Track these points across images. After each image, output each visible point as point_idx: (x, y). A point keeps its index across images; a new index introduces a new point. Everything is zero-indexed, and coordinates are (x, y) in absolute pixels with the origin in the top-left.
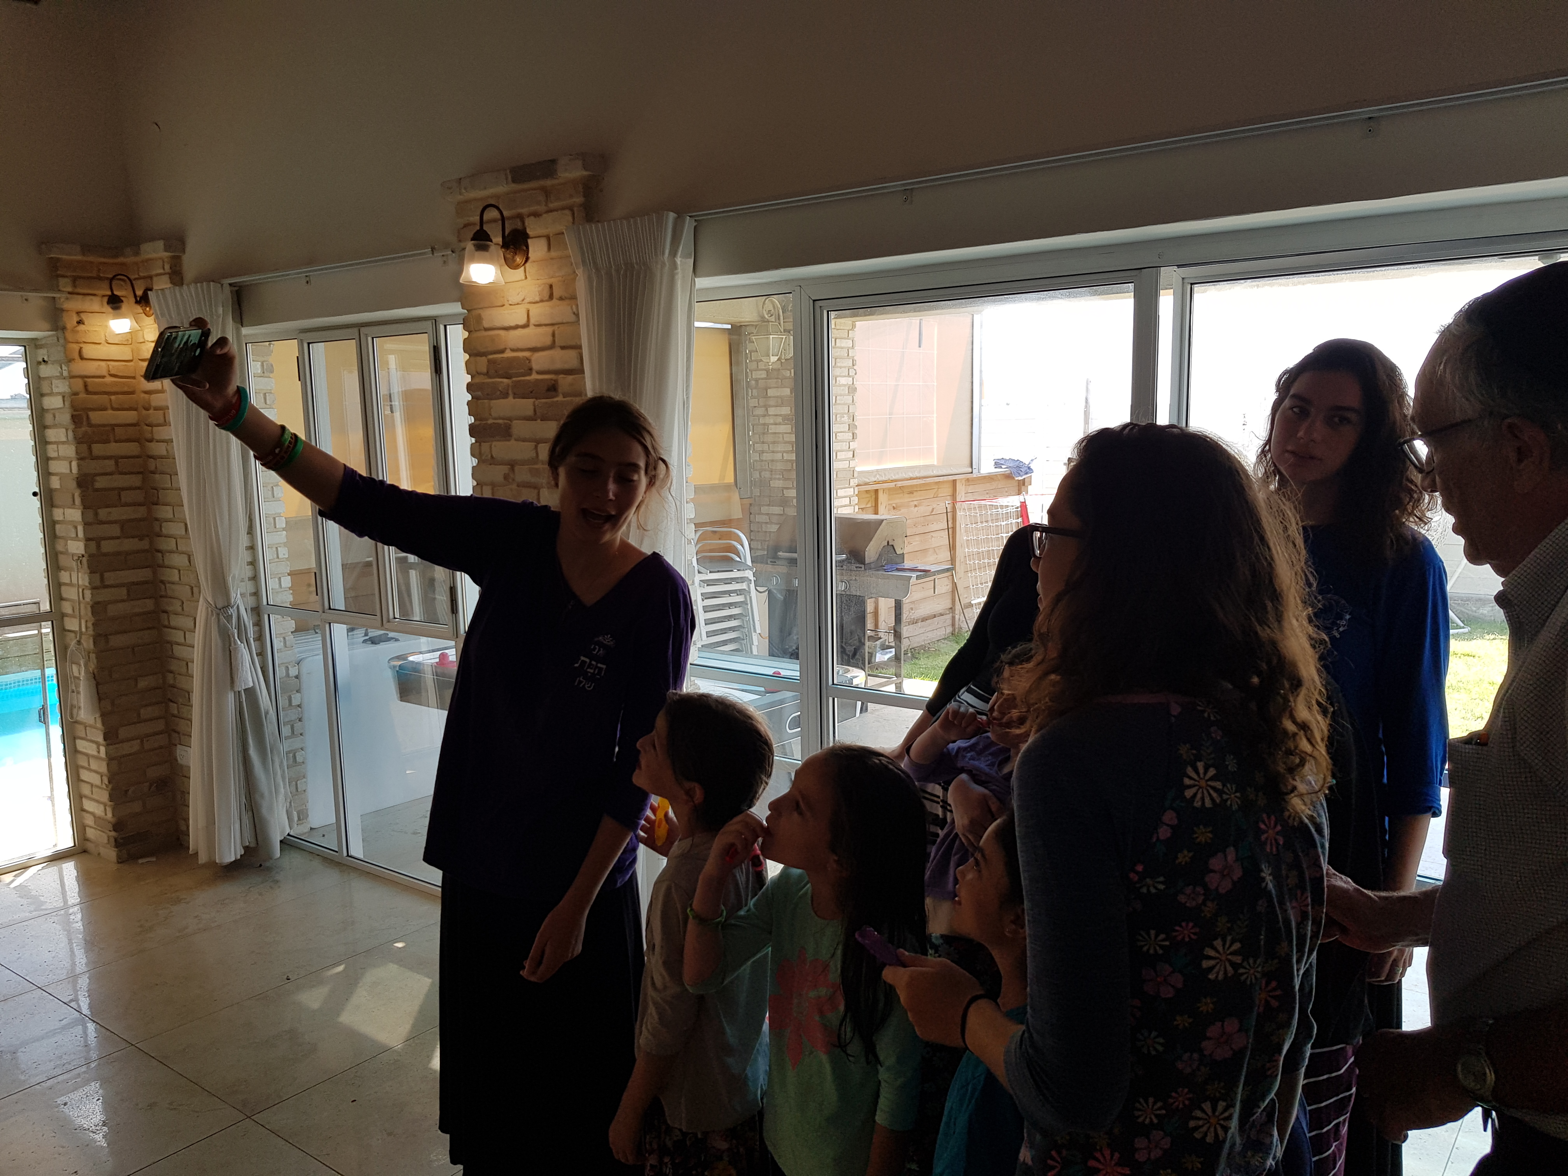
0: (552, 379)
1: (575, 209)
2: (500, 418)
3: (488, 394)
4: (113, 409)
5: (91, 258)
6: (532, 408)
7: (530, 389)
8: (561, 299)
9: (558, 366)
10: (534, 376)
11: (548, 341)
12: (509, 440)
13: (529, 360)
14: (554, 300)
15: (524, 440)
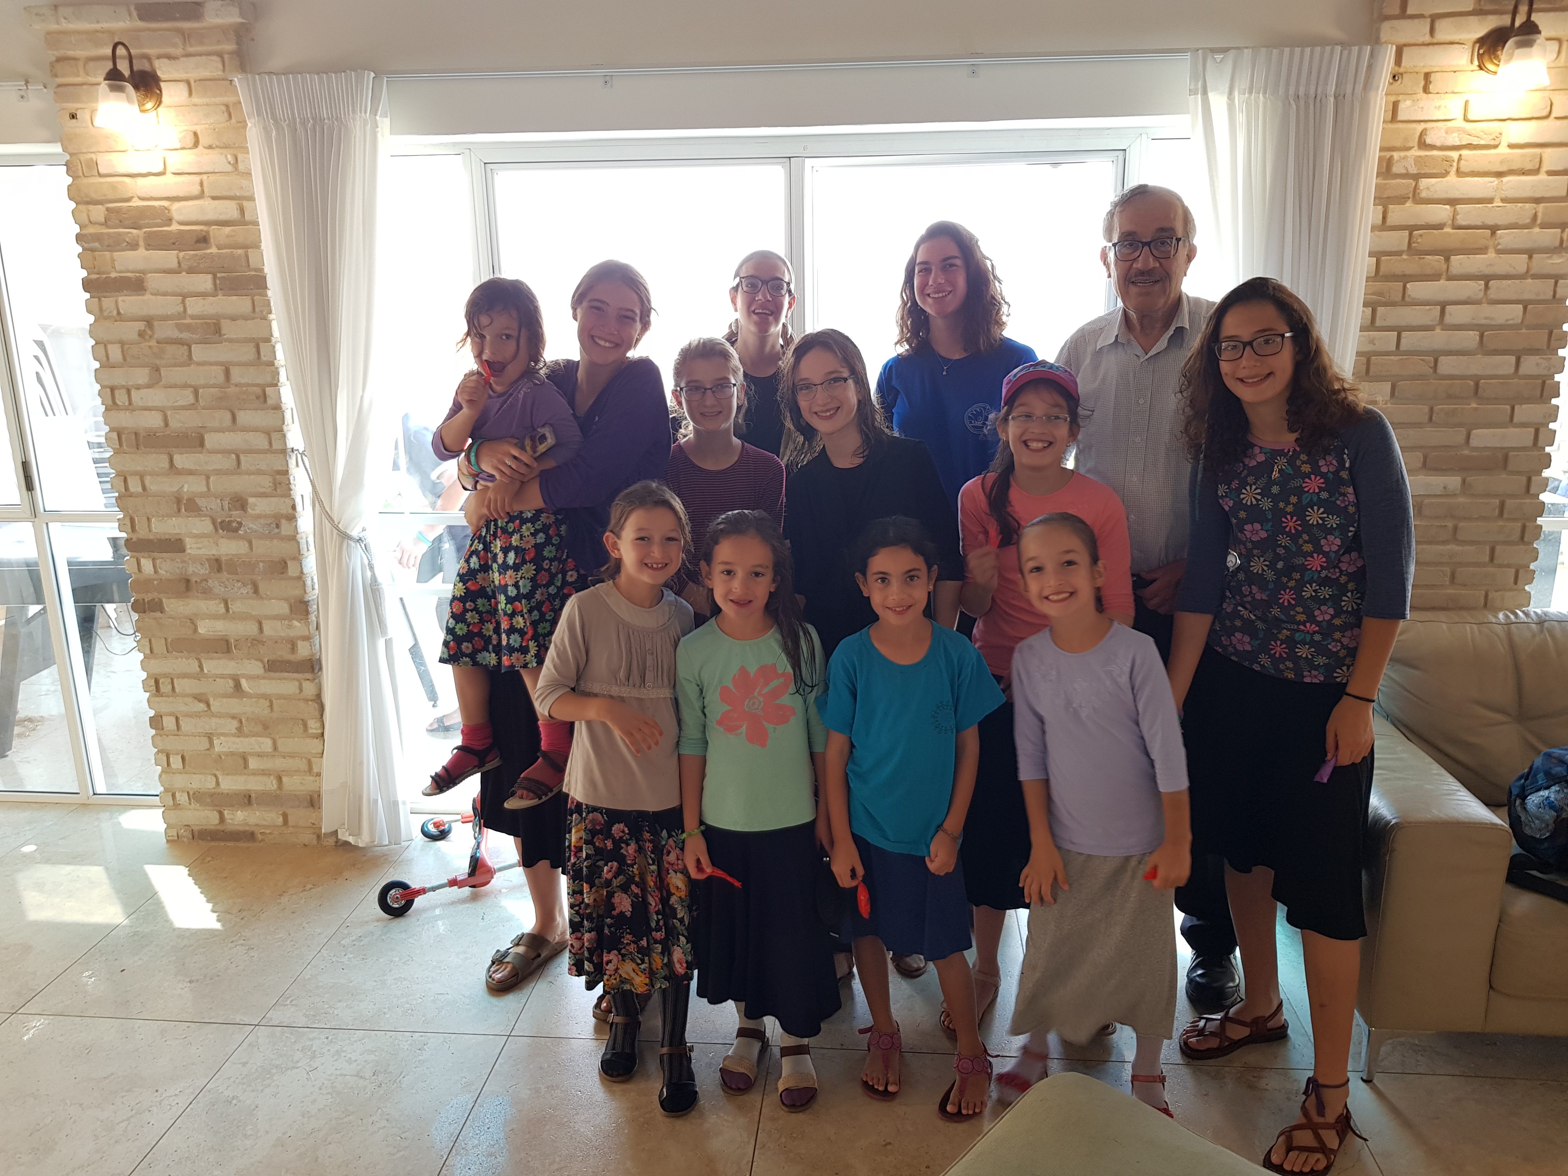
0: (202, 231)
1: (226, 56)
2: (129, 271)
3: (108, 246)
6: (177, 260)
7: (173, 241)
8: (210, 147)
9: (211, 216)
10: (175, 227)
11: (196, 190)
12: (143, 295)
13: (169, 210)
14: (200, 147)
15: (165, 294)
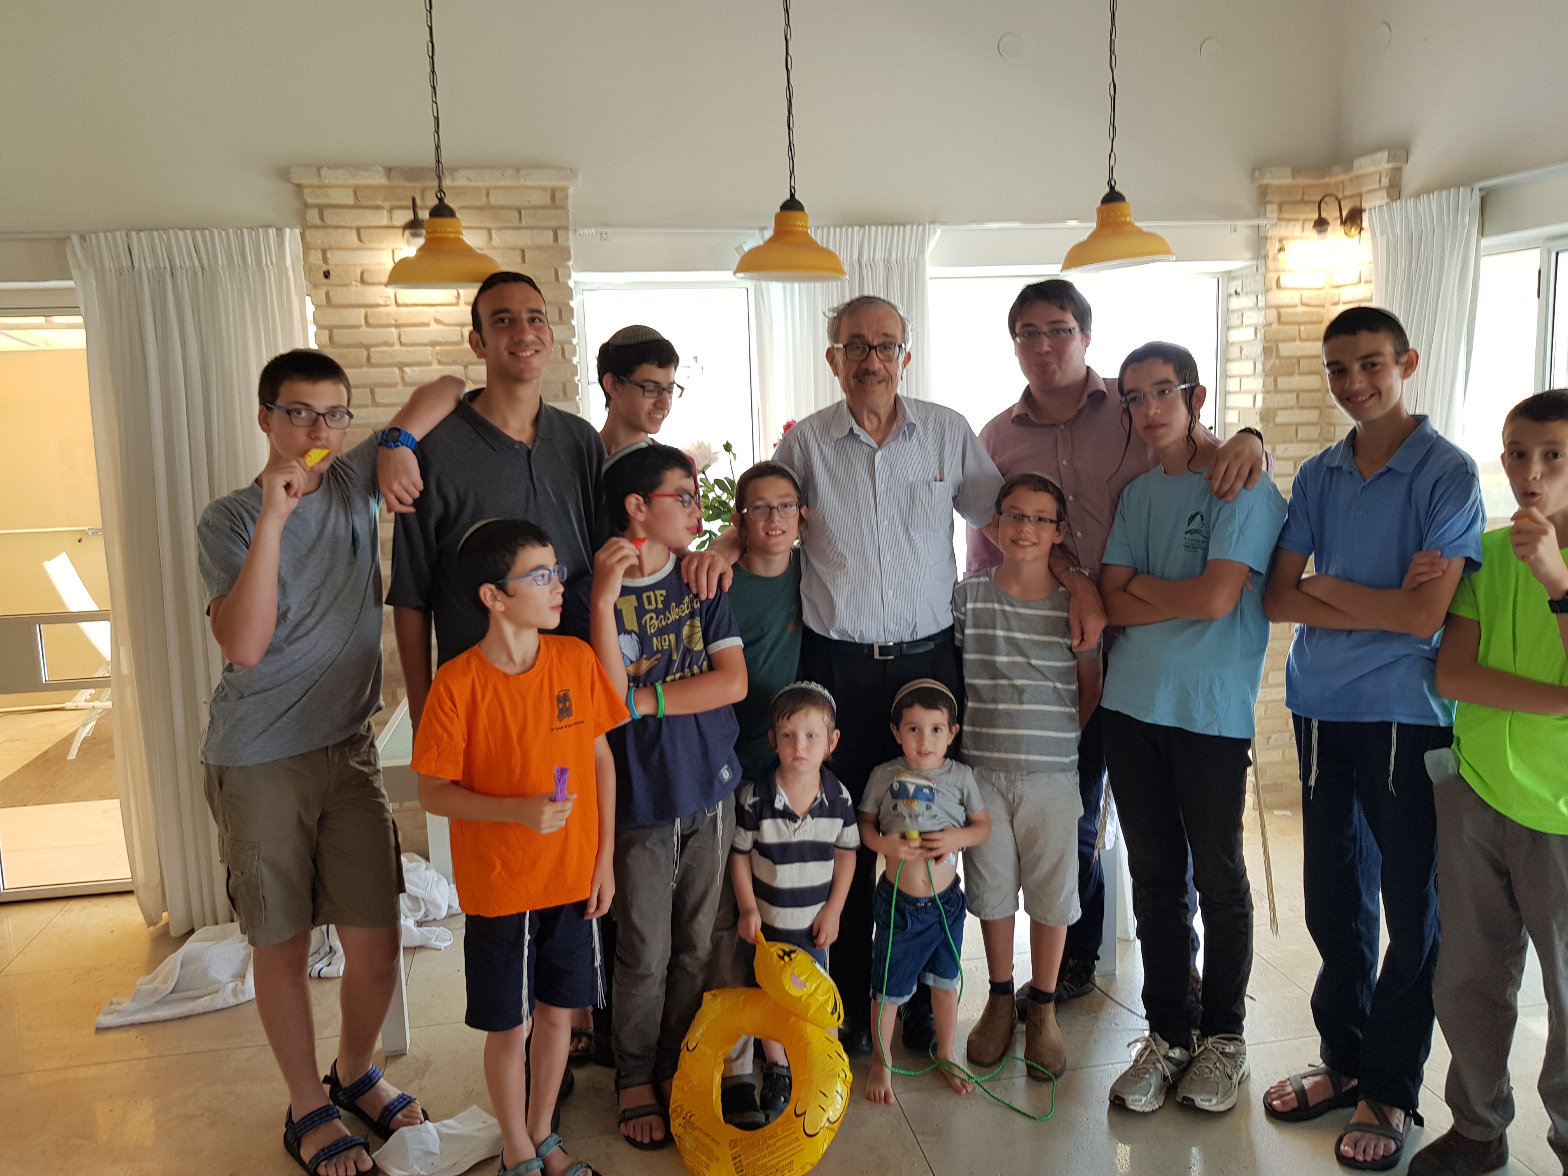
4: (1300, 339)
5: (1301, 181)
